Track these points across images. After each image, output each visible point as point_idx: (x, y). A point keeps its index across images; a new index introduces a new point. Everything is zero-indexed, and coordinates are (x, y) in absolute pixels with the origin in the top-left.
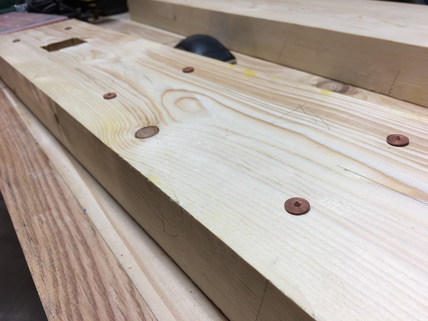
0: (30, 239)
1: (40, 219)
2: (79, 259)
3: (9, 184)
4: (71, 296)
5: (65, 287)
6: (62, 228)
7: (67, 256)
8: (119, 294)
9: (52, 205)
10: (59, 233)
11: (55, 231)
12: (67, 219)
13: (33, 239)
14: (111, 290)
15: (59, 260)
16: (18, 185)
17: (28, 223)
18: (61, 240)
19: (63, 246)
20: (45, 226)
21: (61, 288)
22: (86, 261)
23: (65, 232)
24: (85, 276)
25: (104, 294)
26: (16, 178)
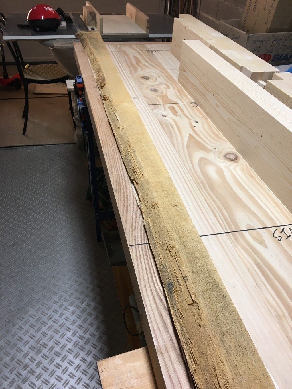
0: (111, 173)
1: (114, 169)
2: (123, 182)
3: (106, 155)
4: (119, 189)
5: (118, 187)
6: (120, 173)
7: (120, 181)
8: (130, 193)
9: (118, 166)
10: (119, 174)
11: (118, 173)
12: (122, 172)
13: (112, 173)
14: (128, 191)
15: (118, 181)
16: (109, 156)
17: (111, 169)
18: (119, 176)
19: (120, 178)
20: (116, 171)
21: (117, 187)
22: (124, 183)
23: (120, 175)
24: (123, 186)
25: (127, 191)
26: (109, 154)
